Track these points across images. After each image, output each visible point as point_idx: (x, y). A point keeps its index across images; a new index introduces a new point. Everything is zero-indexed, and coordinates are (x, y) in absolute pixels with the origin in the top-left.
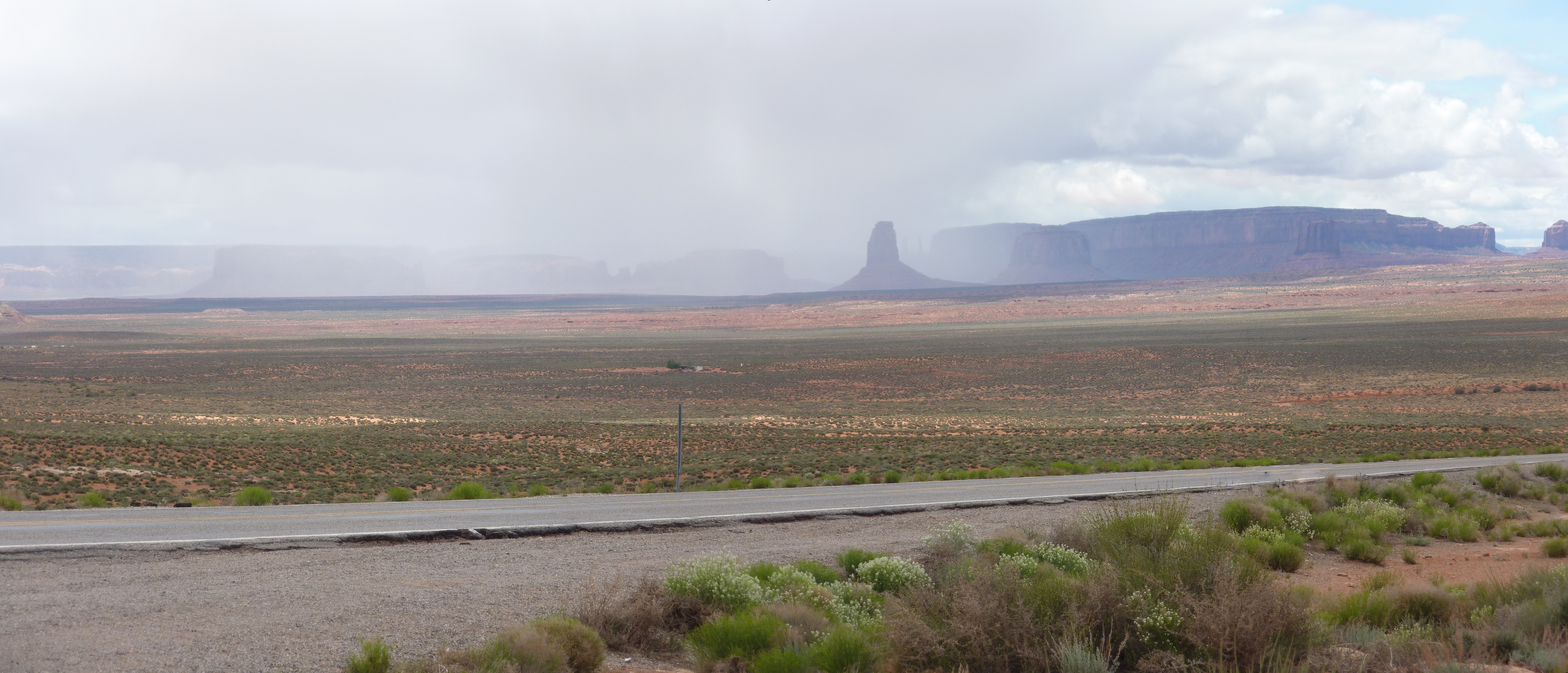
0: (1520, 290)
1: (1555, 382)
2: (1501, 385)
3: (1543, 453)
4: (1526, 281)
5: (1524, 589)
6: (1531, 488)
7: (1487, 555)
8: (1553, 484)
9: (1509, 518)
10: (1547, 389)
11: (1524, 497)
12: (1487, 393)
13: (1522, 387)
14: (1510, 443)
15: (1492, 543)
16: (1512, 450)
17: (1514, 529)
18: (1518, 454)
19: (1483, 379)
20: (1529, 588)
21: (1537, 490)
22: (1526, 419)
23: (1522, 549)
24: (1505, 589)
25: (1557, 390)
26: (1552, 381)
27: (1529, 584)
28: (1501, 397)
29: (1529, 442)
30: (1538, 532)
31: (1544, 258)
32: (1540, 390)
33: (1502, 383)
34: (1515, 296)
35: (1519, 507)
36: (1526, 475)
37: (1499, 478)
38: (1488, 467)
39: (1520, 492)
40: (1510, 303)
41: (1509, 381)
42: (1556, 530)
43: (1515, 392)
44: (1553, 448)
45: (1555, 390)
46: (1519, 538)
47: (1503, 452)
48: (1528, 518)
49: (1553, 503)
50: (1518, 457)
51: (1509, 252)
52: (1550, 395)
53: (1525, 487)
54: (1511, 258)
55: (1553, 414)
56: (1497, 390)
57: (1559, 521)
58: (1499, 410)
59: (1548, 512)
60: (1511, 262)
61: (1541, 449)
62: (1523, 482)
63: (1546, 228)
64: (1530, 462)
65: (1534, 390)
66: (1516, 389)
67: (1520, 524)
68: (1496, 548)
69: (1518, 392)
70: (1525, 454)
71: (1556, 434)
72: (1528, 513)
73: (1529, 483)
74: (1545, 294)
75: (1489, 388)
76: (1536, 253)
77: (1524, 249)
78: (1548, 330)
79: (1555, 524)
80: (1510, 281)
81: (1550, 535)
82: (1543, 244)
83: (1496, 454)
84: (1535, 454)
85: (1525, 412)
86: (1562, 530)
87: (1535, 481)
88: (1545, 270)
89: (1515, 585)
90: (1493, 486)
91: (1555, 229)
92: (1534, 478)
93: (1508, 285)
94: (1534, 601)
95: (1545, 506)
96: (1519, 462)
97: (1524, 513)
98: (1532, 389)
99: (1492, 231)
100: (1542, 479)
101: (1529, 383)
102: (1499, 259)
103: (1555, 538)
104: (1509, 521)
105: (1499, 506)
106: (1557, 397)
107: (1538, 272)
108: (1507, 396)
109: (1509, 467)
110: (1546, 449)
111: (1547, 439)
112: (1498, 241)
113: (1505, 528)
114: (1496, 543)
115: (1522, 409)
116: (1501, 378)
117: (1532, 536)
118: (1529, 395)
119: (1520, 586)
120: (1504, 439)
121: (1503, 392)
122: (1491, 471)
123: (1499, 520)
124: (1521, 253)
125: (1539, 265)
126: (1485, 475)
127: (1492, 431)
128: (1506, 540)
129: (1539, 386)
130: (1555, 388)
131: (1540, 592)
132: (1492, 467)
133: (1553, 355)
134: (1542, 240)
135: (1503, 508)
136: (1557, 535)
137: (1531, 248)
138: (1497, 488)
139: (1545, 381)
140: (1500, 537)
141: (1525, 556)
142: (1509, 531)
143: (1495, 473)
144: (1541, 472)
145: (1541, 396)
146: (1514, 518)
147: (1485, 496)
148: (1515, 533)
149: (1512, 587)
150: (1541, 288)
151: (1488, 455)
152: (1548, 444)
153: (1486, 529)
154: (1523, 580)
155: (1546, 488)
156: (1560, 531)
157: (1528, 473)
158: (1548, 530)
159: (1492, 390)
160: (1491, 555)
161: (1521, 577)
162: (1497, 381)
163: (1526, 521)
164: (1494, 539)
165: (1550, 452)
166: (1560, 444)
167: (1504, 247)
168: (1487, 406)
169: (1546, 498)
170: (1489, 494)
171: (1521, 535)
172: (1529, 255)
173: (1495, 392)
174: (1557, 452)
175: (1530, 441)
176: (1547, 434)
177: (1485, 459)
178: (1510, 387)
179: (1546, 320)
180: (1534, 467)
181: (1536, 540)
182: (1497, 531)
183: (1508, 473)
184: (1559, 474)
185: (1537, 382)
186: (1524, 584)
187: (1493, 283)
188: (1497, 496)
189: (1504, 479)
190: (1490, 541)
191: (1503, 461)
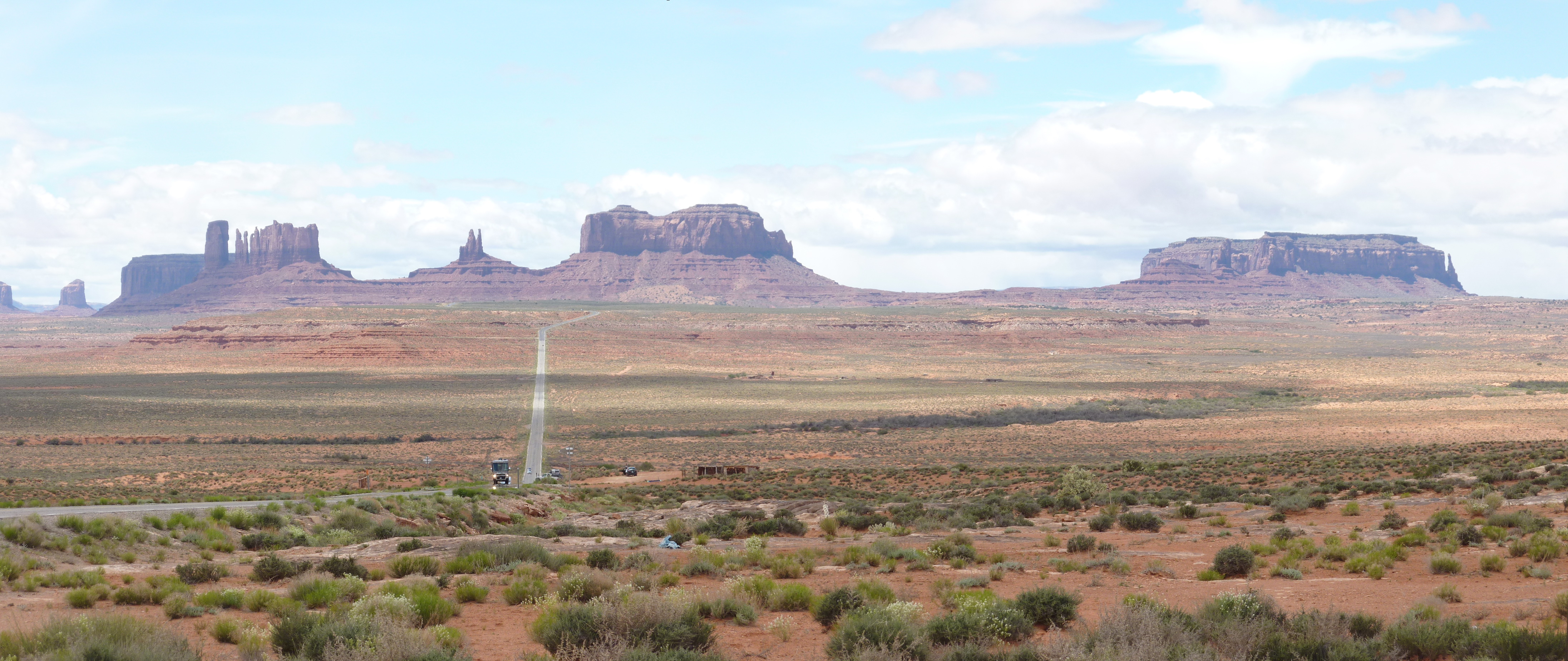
0: (39, 346)
1: (77, 437)
2: (23, 439)
3: (66, 505)
4: (44, 338)
5: (48, 639)
6: (53, 540)
7: (12, 605)
8: (76, 536)
9: (33, 569)
10: (69, 443)
11: (47, 548)
12: (10, 446)
13: (45, 440)
14: (35, 495)
15: (16, 593)
16: (34, 502)
17: (37, 580)
18: (41, 507)
19: (5, 432)
20: (52, 638)
21: (60, 542)
22: (50, 472)
23: (46, 600)
24: (28, 639)
25: (79, 444)
26: (75, 436)
27: (53, 634)
28: (24, 451)
29: (54, 495)
30: (62, 583)
31: (62, 316)
32: (64, 444)
33: (25, 436)
34: (34, 352)
35: (42, 557)
36: (48, 527)
37: (21, 530)
38: (9, 518)
39: (43, 544)
40: (28, 359)
41: (31, 434)
42: (80, 581)
43: (37, 446)
44: (76, 500)
45: (77, 445)
46: (43, 589)
47: (26, 503)
48: (52, 568)
49: (77, 554)
50: (40, 509)
51: (27, 309)
52: (74, 449)
53: (48, 538)
54: (29, 315)
55: (76, 467)
56: (20, 443)
57: (83, 572)
58: (23, 463)
59: (72, 564)
60: (29, 319)
61: (64, 502)
62: (45, 533)
63: (62, 287)
64: (52, 514)
65: (57, 444)
66: (38, 443)
67: (43, 574)
68: (21, 598)
69: (41, 445)
70: (48, 506)
71: (81, 487)
72: (52, 564)
73: (52, 535)
74: (62, 350)
75: (12, 441)
76: (53, 311)
77: (41, 307)
78: (67, 386)
79: (79, 576)
80: (28, 337)
81: (74, 586)
82: (60, 302)
83: (19, 506)
84: (59, 506)
85: (48, 465)
86: (86, 581)
87: (57, 533)
88: (62, 327)
89: (39, 635)
90: (16, 537)
91: (71, 288)
92: (56, 529)
93: (27, 342)
94: (58, 651)
95: (68, 558)
96: (40, 514)
97: (48, 565)
98: (55, 443)
99: (9, 289)
100: (64, 530)
101: (51, 436)
102: (17, 315)
103: (79, 589)
104: (32, 572)
105: (22, 557)
106: (80, 451)
107: (55, 330)
108: (30, 450)
109: (31, 519)
110: (69, 501)
111: (72, 492)
112: (15, 298)
113: (29, 578)
114: (21, 593)
115: (45, 463)
116: (24, 432)
117: (56, 587)
118: (52, 448)
119: (43, 636)
120: (29, 491)
121: (26, 446)
122: (13, 522)
123: (23, 570)
124: (39, 311)
125: (57, 323)
126: (7, 526)
127: (17, 484)
128: (30, 590)
129: (61, 440)
130: (77, 442)
131: (64, 643)
132: (14, 518)
133: (74, 410)
134: (59, 299)
135: (26, 559)
136: (81, 586)
137: (48, 306)
138: (19, 539)
139: (67, 435)
140: (24, 587)
141: (50, 606)
142: (32, 581)
143: (16, 524)
144: (63, 525)
145: (65, 450)
146: (37, 569)
147: (8, 547)
148: (39, 583)
149: (36, 637)
150: (59, 345)
151: (11, 506)
152: (73, 497)
153: (10, 579)
154: (46, 630)
155: (69, 540)
156: (83, 582)
157: (49, 525)
158: (72, 581)
159: (15, 443)
160: (16, 605)
161: (44, 627)
162: (19, 434)
163: (49, 572)
164: (18, 589)
165: (73, 505)
166: (86, 497)
167: (21, 305)
168: (11, 459)
169: (70, 549)
170: (11, 545)
171: (45, 585)
172: (46, 313)
173: (18, 445)
174: (80, 504)
175: (55, 493)
176: (72, 487)
177: (8, 510)
178: (33, 441)
179: (66, 377)
180: (56, 519)
181: (61, 591)
182: (21, 581)
183: (30, 525)
184: (81, 526)
185: (58, 436)
186: (48, 634)
187: (12, 340)
188: (20, 547)
189: (26, 530)
190: (14, 591)
191: (25, 513)
